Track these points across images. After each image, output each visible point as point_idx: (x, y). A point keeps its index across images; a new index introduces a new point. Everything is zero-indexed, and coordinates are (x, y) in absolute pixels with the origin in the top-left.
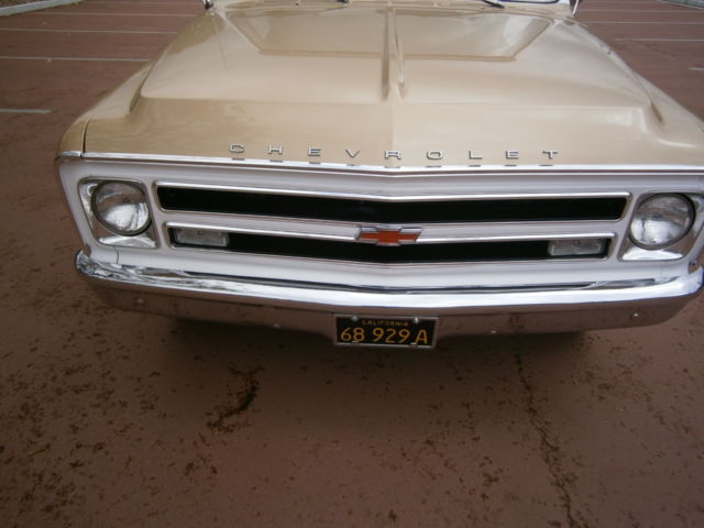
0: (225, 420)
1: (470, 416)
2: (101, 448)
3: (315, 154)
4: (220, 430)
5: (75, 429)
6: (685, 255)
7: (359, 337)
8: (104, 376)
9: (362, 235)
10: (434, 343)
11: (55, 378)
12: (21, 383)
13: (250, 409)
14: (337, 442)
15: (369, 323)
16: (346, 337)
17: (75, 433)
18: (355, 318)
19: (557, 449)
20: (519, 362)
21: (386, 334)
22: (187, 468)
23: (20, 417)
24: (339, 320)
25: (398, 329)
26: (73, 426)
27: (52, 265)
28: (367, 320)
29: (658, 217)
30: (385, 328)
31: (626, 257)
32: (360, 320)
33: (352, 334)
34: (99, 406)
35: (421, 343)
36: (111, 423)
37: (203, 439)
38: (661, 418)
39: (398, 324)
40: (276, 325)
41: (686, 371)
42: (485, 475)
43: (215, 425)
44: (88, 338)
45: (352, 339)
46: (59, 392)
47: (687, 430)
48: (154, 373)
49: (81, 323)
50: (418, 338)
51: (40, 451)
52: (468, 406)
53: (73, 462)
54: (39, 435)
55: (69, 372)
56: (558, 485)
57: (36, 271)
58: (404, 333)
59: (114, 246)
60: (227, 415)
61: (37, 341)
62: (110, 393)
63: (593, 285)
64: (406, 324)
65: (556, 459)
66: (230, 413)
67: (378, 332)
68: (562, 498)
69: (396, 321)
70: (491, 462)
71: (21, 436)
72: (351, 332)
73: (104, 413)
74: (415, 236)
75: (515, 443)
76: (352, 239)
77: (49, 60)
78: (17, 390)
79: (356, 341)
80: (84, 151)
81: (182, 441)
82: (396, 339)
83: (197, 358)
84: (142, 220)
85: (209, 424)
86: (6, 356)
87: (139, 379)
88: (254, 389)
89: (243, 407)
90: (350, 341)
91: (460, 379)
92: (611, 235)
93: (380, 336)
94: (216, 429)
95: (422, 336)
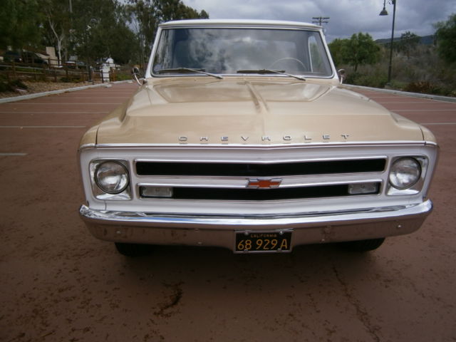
0: (165, 310)
1: (312, 300)
2: (88, 330)
3: (225, 139)
4: (162, 316)
5: (70, 321)
6: (420, 191)
7: (248, 246)
8: (84, 291)
9: (250, 183)
10: (291, 249)
11: (52, 294)
12: (31, 298)
13: (179, 304)
14: (235, 318)
15: (255, 236)
16: (241, 247)
17: (70, 323)
18: (247, 233)
19: (366, 314)
20: (336, 271)
21: (264, 243)
22: (145, 338)
23: (33, 317)
24: (238, 235)
25: (271, 239)
26: (68, 319)
27: (41, 234)
28: (253, 234)
29: (403, 171)
30: (263, 239)
31: (390, 193)
32: (250, 234)
33: (244, 244)
34: (83, 308)
35: (284, 248)
36: (92, 316)
37: (152, 321)
38: (423, 295)
39: (271, 236)
40: (200, 243)
41: (431, 270)
42: (327, 329)
43: (159, 314)
44: (71, 272)
45: (244, 248)
46: (56, 301)
47: (438, 299)
48: (116, 289)
49: (64, 264)
50: (282, 245)
51: (48, 335)
52: (310, 295)
53: (72, 338)
54: (47, 326)
55: (61, 291)
56: (371, 332)
57: (31, 237)
58: (274, 242)
59: (105, 200)
60: (165, 308)
61: (37, 275)
62: (89, 300)
63: (374, 210)
64: (275, 236)
65: (367, 319)
66: (167, 307)
67: (260, 242)
68: (375, 339)
69: (269, 234)
70: (329, 323)
71: (35, 327)
72: (244, 243)
73: (87, 311)
74: (278, 183)
75: (341, 312)
76: (244, 187)
77: (22, 127)
78: (29, 302)
79: (247, 249)
80: (96, 144)
81: (139, 324)
82: (270, 246)
83: (141, 279)
84: (123, 183)
85: (155, 313)
86: (19, 284)
87: (106, 292)
88: (180, 294)
89: (175, 303)
90: (243, 250)
91: (302, 282)
92: (381, 180)
93: (261, 245)
94: (160, 316)
95: (284, 244)
